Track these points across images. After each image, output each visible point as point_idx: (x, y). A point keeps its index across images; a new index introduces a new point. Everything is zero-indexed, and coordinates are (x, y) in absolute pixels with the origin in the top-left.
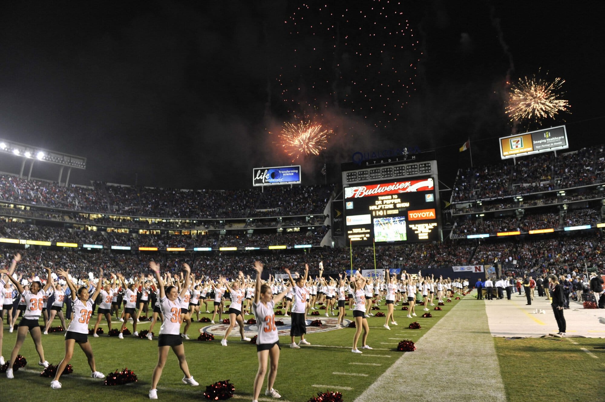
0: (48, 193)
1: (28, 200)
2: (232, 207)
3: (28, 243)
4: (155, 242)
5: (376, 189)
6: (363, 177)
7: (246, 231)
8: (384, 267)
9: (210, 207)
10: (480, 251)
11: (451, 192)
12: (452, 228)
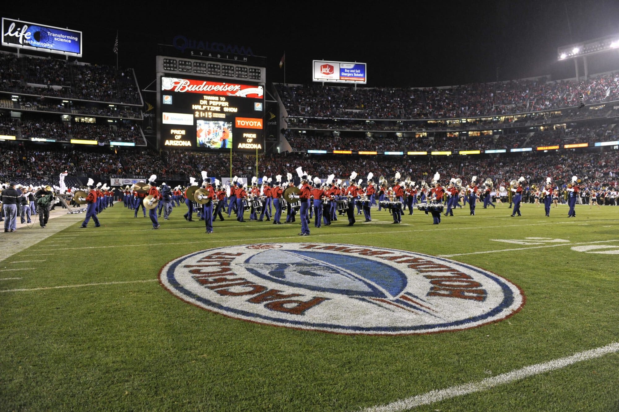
5: (202, 86)
6: (185, 69)
8: (242, 176)
12: (275, 140)
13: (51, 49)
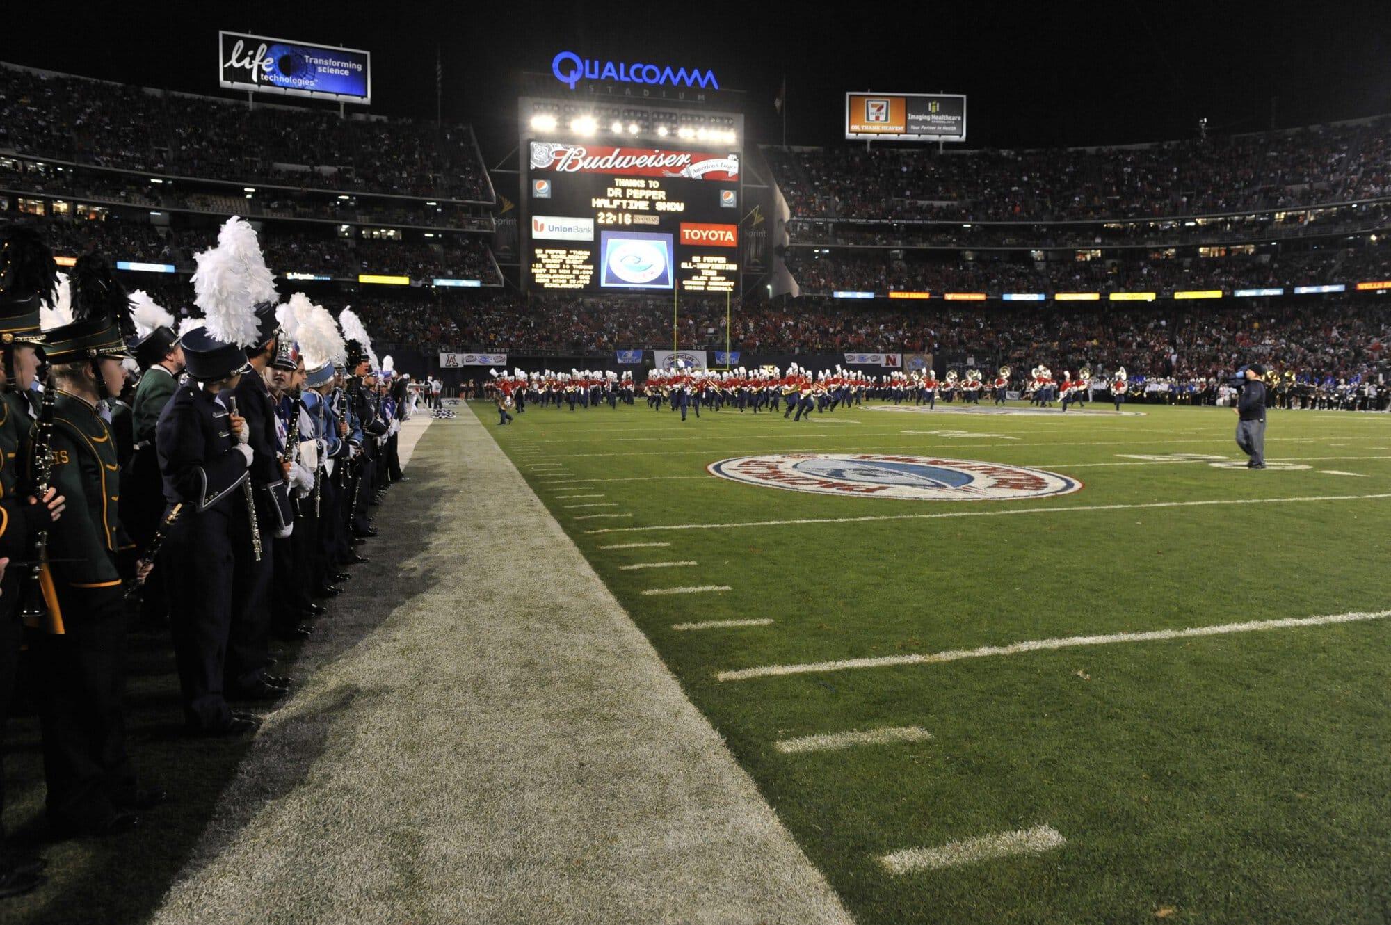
5: (611, 159)
12: (763, 271)
13: (312, 91)
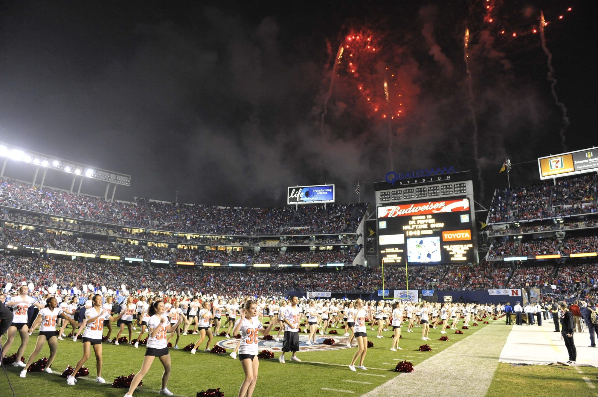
0: (95, 208)
1: (76, 214)
2: (266, 224)
3: (75, 255)
4: (192, 257)
6: (397, 197)
7: (280, 248)
8: (417, 288)
9: (245, 224)
10: (518, 274)
11: (487, 212)
